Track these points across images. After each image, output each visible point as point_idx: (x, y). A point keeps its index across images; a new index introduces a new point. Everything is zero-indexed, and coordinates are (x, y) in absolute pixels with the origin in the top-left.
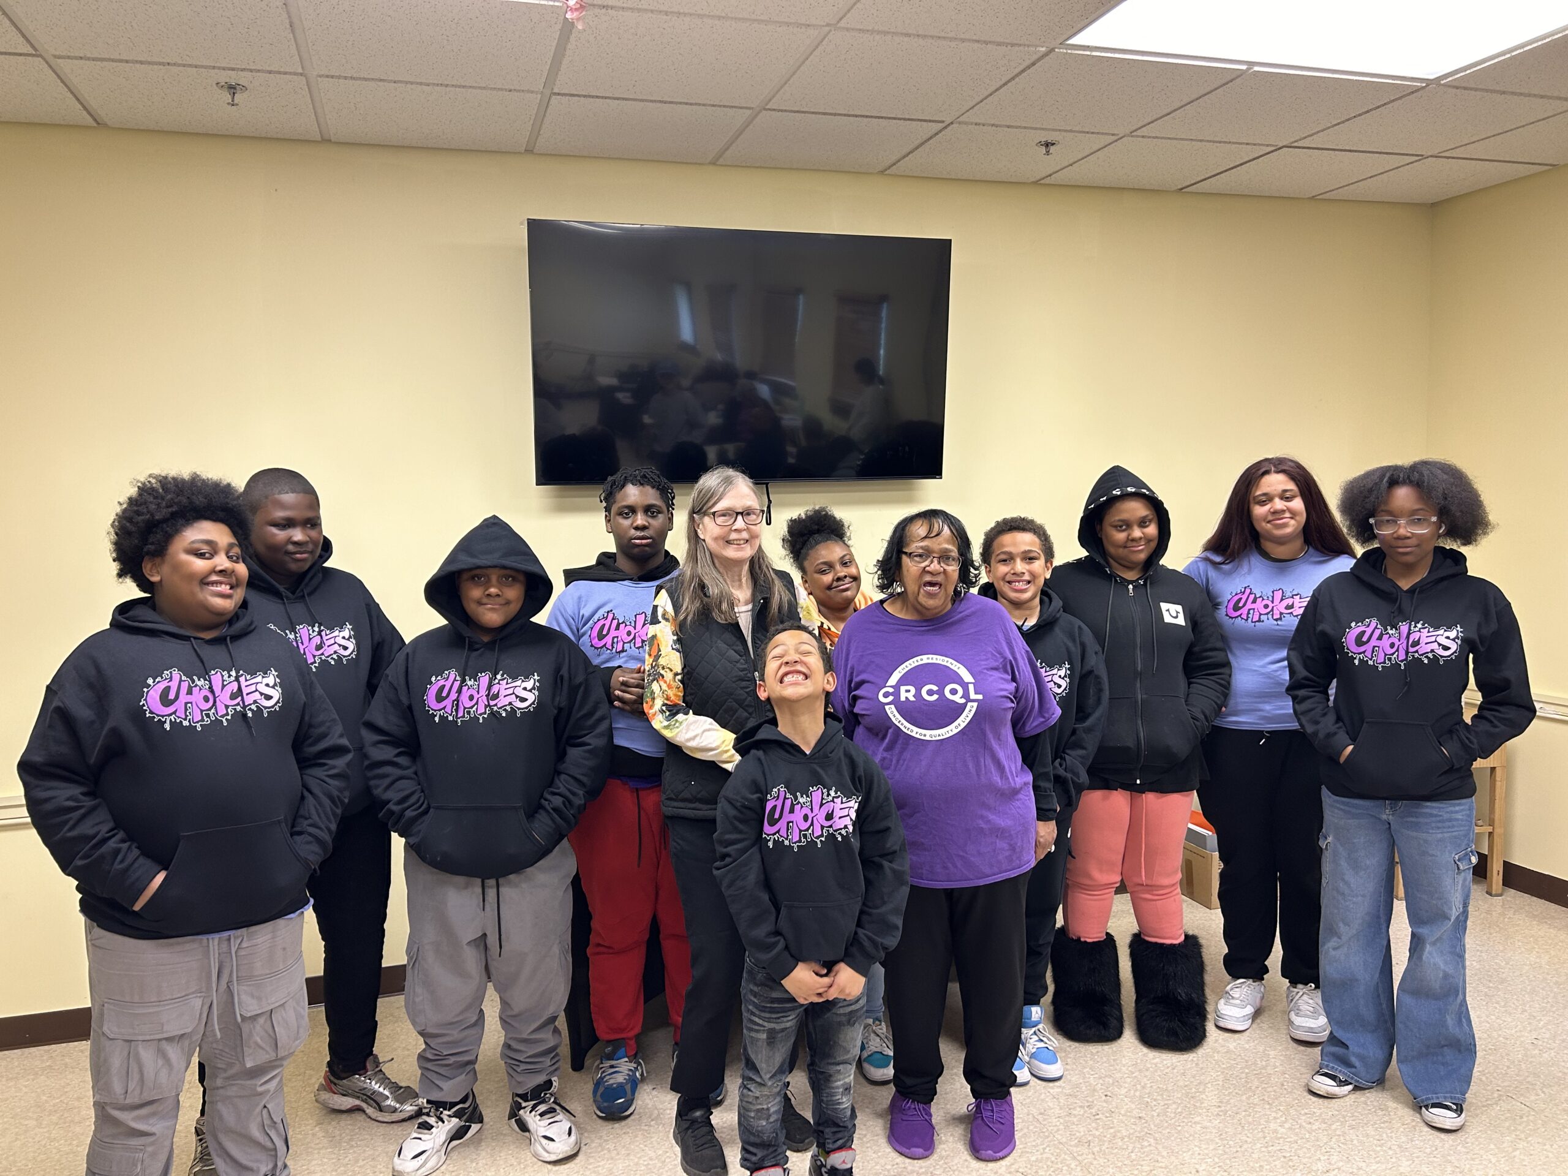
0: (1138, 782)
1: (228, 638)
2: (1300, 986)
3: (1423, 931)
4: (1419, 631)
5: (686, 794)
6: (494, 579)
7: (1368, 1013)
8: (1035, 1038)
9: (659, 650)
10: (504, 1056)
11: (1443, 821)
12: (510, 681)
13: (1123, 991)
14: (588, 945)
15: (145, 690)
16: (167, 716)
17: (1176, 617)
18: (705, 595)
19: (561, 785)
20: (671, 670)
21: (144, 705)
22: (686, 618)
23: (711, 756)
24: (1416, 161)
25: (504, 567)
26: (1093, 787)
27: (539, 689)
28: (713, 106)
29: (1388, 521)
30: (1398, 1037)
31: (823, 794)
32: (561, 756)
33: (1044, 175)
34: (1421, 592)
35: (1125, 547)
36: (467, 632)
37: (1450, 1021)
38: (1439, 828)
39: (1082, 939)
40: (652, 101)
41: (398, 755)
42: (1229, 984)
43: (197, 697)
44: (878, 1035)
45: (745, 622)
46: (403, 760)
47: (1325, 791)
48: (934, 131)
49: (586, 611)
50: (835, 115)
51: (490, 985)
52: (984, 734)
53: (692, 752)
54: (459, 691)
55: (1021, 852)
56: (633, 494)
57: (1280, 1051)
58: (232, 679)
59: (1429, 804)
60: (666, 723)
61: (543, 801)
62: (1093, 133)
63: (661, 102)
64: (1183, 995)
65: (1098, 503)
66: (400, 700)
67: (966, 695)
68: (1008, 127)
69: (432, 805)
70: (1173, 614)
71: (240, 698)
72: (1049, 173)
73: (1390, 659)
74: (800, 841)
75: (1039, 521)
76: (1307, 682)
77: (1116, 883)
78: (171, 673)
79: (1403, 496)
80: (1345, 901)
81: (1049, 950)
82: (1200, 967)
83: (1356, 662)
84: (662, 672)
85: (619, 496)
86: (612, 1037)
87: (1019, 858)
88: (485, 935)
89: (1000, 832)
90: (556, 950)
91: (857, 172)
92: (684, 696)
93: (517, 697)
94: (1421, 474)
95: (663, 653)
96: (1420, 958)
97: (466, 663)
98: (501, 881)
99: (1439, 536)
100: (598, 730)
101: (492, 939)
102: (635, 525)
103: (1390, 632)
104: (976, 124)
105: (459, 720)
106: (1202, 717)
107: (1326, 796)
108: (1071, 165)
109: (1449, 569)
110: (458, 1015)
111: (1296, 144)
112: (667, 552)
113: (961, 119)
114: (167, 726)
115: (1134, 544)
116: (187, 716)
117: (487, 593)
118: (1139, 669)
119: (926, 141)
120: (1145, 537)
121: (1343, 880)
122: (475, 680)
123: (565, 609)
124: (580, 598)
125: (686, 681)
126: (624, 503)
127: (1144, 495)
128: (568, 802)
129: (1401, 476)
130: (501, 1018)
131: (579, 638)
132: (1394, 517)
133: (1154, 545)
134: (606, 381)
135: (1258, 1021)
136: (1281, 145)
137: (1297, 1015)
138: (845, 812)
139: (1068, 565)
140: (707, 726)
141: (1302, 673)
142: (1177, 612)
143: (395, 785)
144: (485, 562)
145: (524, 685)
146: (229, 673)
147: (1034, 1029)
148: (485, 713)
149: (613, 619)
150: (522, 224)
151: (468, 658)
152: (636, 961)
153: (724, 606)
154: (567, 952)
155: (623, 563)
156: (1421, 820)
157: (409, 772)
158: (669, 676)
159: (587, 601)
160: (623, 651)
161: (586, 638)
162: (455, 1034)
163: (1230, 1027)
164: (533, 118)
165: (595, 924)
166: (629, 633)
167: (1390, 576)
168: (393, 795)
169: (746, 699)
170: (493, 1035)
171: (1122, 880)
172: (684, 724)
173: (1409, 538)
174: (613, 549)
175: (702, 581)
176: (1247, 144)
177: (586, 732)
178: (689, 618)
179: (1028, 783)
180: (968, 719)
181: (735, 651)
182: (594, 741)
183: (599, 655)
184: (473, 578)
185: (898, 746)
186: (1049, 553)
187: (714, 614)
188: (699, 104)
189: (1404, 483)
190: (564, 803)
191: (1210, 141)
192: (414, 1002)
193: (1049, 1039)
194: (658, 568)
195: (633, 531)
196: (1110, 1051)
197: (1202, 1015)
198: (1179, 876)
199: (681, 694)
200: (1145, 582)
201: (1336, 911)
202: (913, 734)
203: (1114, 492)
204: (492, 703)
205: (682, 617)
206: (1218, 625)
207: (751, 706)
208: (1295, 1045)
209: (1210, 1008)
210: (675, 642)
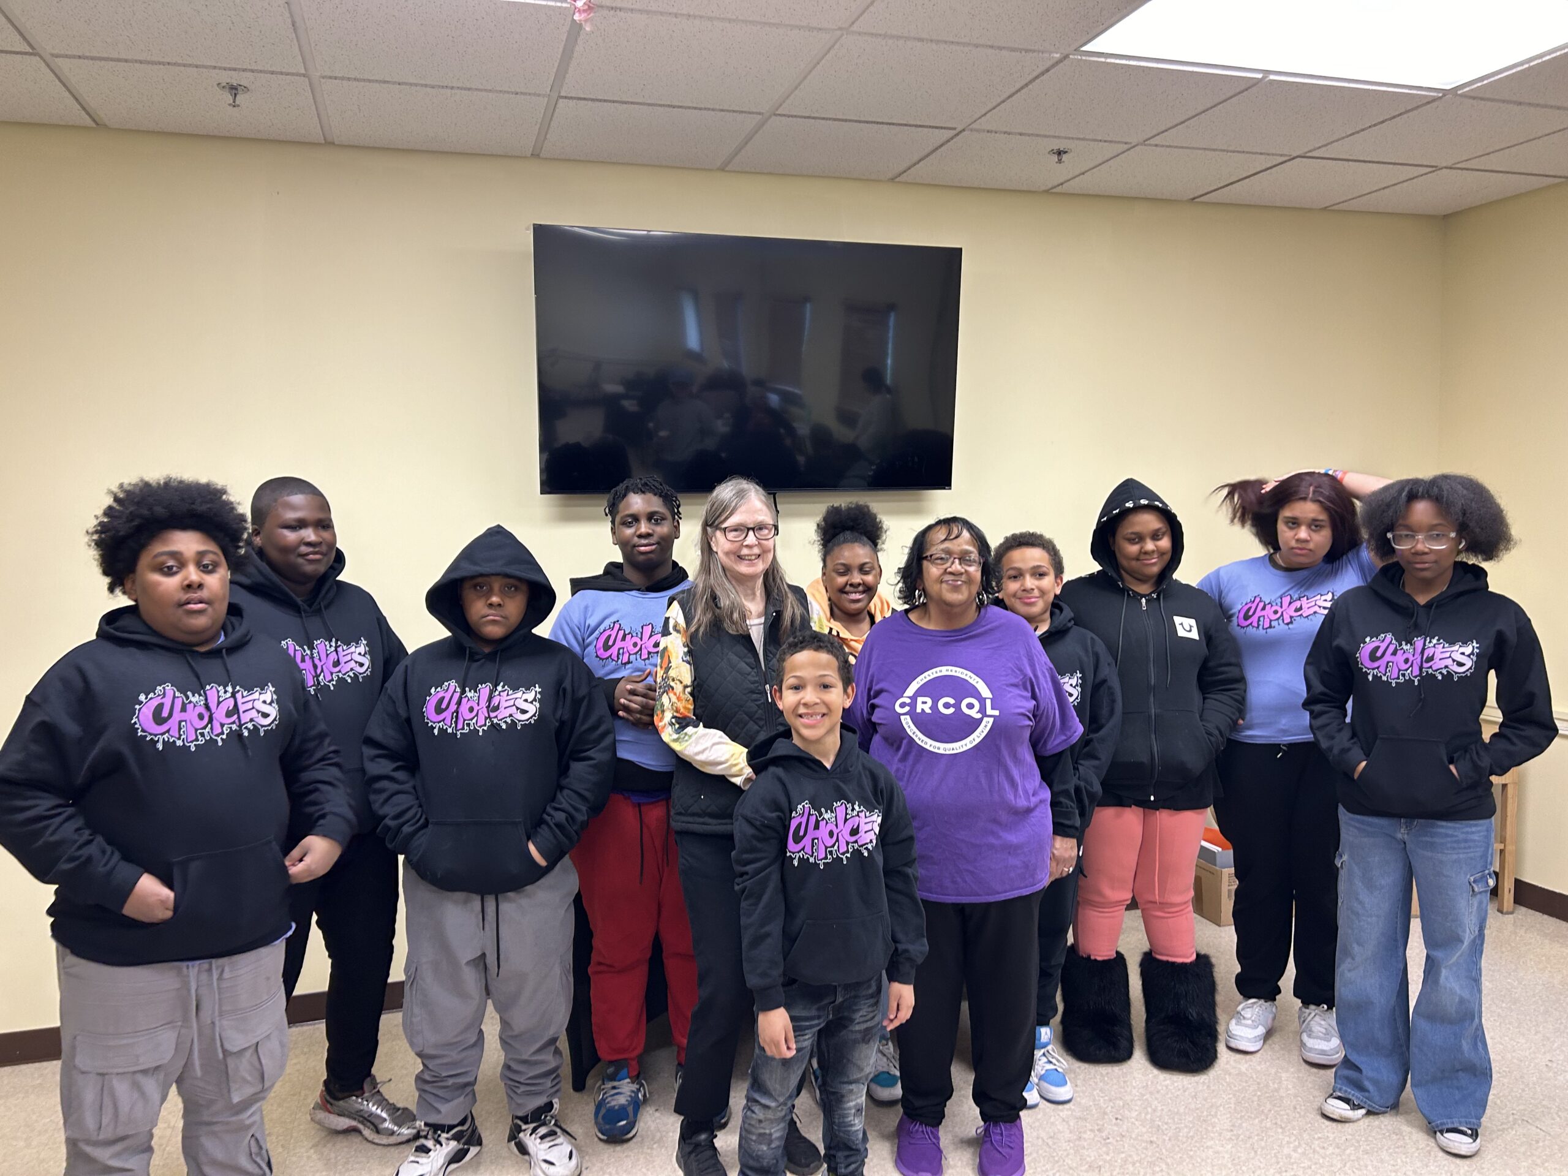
0: (1152, 798)
1: (224, 651)
2: (1312, 1007)
3: (1438, 954)
4: (1434, 646)
5: (695, 809)
6: (496, 586)
7: (1384, 1037)
8: (1044, 1059)
9: (670, 662)
10: (503, 1076)
11: (1458, 842)
12: (511, 692)
13: (1133, 1011)
14: (589, 963)
15: (137, 707)
16: (161, 736)
17: (1190, 631)
18: (716, 605)
19: (563, 800)
20: (681, 682)
21: (135, 723)
22: (697, 630)
23: (721, 770)
24: (1431, 172)
25: (507, 576)
26: (1104, 803)
27: (540, 701)
28: (722, 110)
29: (1407, 536)
30: (1413, 1062)
31: (847, 809)
32: (564, 770)
33: (1056, 183)
34: (1437, 607)
35: (1138, 559)
36: (468, 642)
37: (1466, 1046)
38: (1454, 849)
39: (1092, 958)
40: (661, 105)
41: (396, 769)
42: (1240, 1003)
43: (192, 714)
44: (885, 1055)
45: (757, 634)
46: (400, 775)
47: (1341, 810)
48: (944, 139)
49: (592, 621)
50: (846, 120)
51: (490, 1002)
52: (999, 750)
53: (701, 766)
54: (459, 703)
55: (1035, 870)
56: (637, 502)
57: (1293, 1073)
58: (228, 695)
59: (1444, 823)
60: (675, 736)
61: (545, 816)
62: (1105, 141)
63: (669, 106)
64: (1195, 1015)
65: (1111, 515)
66: (397, 713)
67: (982, 710)
68: (1021, 134)
69: (430, 821)
70: (1186, 628)
71: (236, 716)
72: (1061, 181)
73: (1404, 675)
74: (826, 858)
75: (1048, 535)
76: (1326, 698)
77: (1127, 900)
78: (164, 688)
79: (1422, 511)
80: (1359, 921)
81: (1060, 971)
82: (1211, 987)
83: (1370, 678)
84: (672, 684)
85: (622, 506)
86: (615, 1057)
87: (1033, 876)
88: (484, 955)
89: (1012, 849)
90: (557, 970)
91: (867, 179)
92: (694, 709)
93: (518, 708)
94: (1441, 489)
95: (673, 664)
96: (1436, 982)
97: (466, 674)
98: (500, 896)
99: (1459, 552)
100: (603, 744)
101: (491, 959)
102: (638, 533)
103: (1405, 647)
104: (988, 131)
105: (458, 733)
106: (1216, 732)
107: (1343, 814)
108: (1083, 174)
109: (1469, 583)
110: (456, 1036)
111: (1308, 155)
112: (675, 564)
113: (974, 126)
114: (160, 746)
115: (1148, 557)
116: (180, 735)
117: (489, 602)
118: (1153, 683)
119: (937, 149)
120: (1158, 550)
121: (1357, 899)
122: (475, 691)
123: (570, 617)
124: (586, 608)
125: (696, 694)
126: (627, 512)
127: (1156, 508)
128: (571, 818)
129: (1421, 490)
130: (501, 1038)
131: (584, 647)
132: (1412, 531)
133: (1167, 557)
134: (612, 388)
135: (1270, 1042)
136: (1295, 155)
137: (1309, 1036)
138: (869, 827)
139: (1080, 580)
140: (716, 740)
141: (1319, 688)
142: (1191, 626)
143: (390, 802)
144: (488, 569)
145: (525, 696)
146: (225, 688)
147: (1042, 1051)
148: (485, 725)
149: (619, 630)
150: (527, 229)
151: (468, 669)
152: (639, 978)
153: (736, 616)
154: (569, 972)
155: (629, 573)
156: (1437, 840)
157: (407, 787)
158: (678, 688)
159: (593, 611)
160: (629, 662)
161: (591, 649)
162: (454, 1055)
163: (1241, 1048)
164: (540, 121)
165: (596, 942)
166: (635, 645)
167: (1407, 591)
168: (389, 810)
169: (756, 712)
170: (493, 1055)
171: (1133, 897)
172: (694, 738)
173: (1426, 553)
174: (619, 558)
175: (714, 592)
176: (1261, 154)
177: (590, 746)
178: (702, 630)
179: (1046, 800)
180: (983, 735)
181: (746, 663)
182: (598, 755)
183: (604, 666)
184: (475, 586)
185: (911, 758)
186: (1059, 568)
187: (725, 625)
188: (709, 109)
189: (1423, 497)
190: (567, 820)
191: (1224, 151)
192: (411, 1022)
193: (1058, 1061)
194: (666, 578)
195: (636, 539)
196: (1120, 1073)
197: (1213, 1036)
198: (1192, 893)
199: (692, 707)
200: (1158, 596)
201: (1350, 931)
202: (927, 747)
203: (1127, 505)
204: (492, 715)
205: (693, 629)
206: (1232, 640)
207: (761, 719)
208: (1307, 1067)
209: (1221, 1028)
210: (685, 654)
